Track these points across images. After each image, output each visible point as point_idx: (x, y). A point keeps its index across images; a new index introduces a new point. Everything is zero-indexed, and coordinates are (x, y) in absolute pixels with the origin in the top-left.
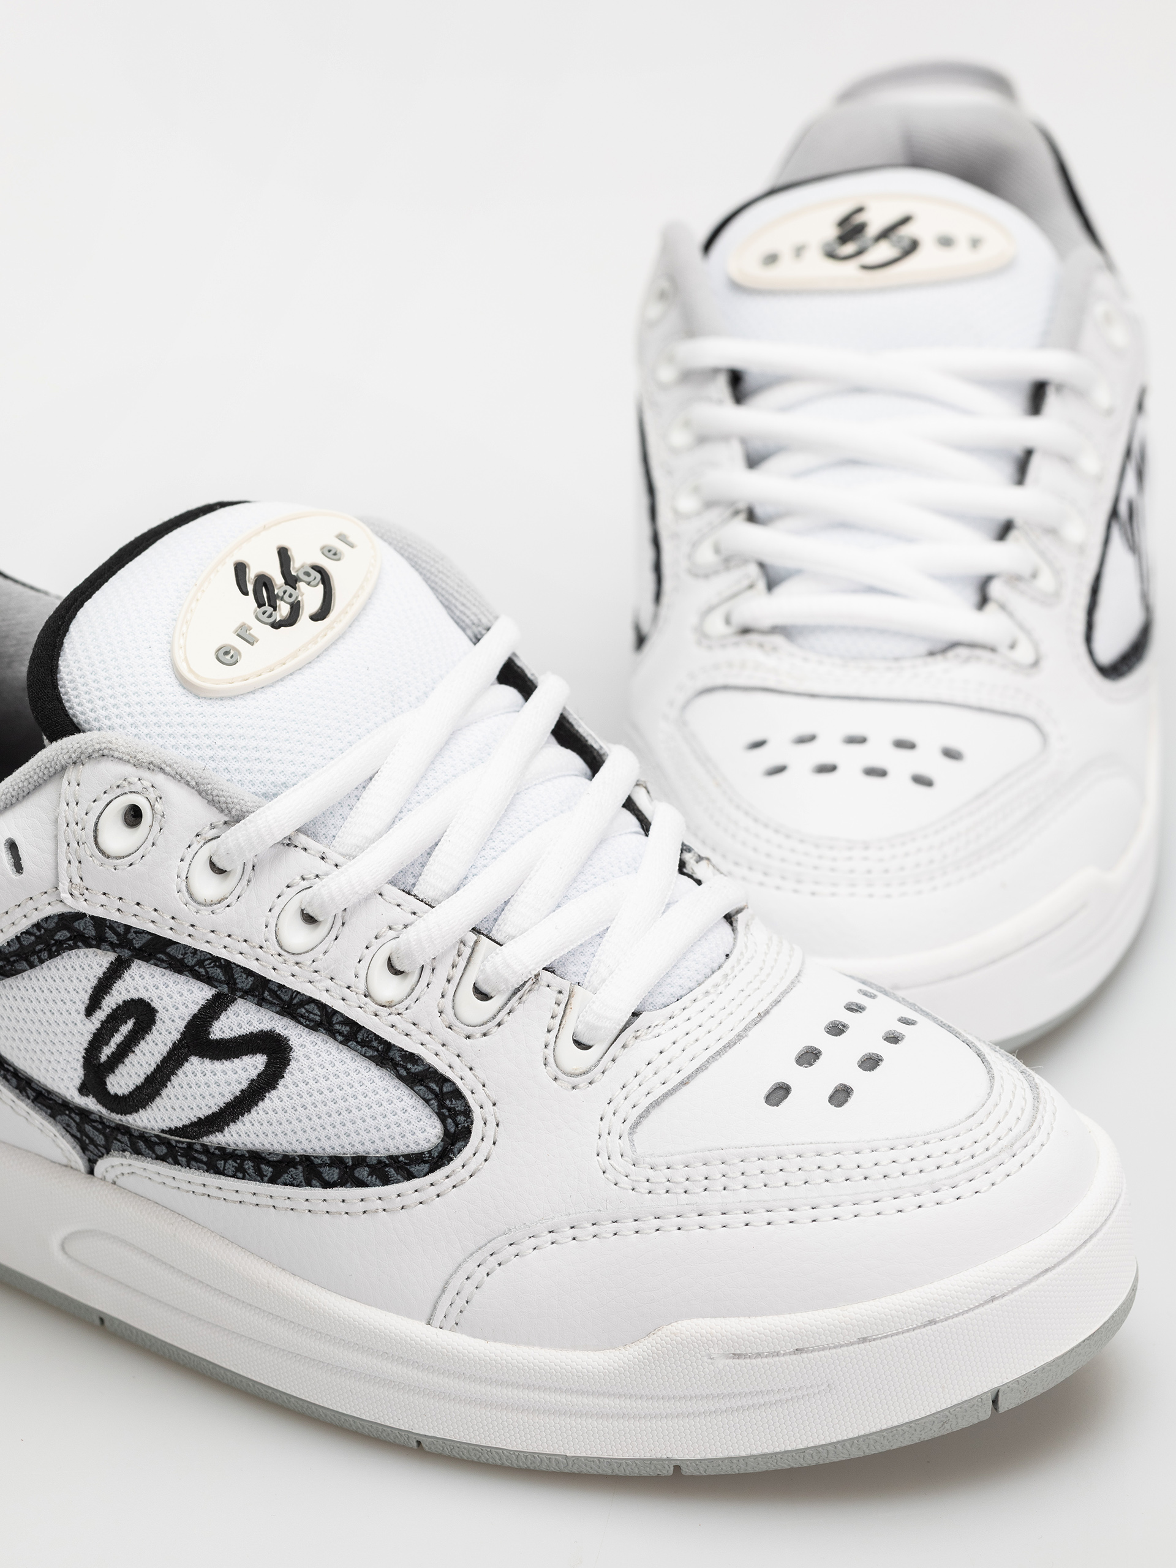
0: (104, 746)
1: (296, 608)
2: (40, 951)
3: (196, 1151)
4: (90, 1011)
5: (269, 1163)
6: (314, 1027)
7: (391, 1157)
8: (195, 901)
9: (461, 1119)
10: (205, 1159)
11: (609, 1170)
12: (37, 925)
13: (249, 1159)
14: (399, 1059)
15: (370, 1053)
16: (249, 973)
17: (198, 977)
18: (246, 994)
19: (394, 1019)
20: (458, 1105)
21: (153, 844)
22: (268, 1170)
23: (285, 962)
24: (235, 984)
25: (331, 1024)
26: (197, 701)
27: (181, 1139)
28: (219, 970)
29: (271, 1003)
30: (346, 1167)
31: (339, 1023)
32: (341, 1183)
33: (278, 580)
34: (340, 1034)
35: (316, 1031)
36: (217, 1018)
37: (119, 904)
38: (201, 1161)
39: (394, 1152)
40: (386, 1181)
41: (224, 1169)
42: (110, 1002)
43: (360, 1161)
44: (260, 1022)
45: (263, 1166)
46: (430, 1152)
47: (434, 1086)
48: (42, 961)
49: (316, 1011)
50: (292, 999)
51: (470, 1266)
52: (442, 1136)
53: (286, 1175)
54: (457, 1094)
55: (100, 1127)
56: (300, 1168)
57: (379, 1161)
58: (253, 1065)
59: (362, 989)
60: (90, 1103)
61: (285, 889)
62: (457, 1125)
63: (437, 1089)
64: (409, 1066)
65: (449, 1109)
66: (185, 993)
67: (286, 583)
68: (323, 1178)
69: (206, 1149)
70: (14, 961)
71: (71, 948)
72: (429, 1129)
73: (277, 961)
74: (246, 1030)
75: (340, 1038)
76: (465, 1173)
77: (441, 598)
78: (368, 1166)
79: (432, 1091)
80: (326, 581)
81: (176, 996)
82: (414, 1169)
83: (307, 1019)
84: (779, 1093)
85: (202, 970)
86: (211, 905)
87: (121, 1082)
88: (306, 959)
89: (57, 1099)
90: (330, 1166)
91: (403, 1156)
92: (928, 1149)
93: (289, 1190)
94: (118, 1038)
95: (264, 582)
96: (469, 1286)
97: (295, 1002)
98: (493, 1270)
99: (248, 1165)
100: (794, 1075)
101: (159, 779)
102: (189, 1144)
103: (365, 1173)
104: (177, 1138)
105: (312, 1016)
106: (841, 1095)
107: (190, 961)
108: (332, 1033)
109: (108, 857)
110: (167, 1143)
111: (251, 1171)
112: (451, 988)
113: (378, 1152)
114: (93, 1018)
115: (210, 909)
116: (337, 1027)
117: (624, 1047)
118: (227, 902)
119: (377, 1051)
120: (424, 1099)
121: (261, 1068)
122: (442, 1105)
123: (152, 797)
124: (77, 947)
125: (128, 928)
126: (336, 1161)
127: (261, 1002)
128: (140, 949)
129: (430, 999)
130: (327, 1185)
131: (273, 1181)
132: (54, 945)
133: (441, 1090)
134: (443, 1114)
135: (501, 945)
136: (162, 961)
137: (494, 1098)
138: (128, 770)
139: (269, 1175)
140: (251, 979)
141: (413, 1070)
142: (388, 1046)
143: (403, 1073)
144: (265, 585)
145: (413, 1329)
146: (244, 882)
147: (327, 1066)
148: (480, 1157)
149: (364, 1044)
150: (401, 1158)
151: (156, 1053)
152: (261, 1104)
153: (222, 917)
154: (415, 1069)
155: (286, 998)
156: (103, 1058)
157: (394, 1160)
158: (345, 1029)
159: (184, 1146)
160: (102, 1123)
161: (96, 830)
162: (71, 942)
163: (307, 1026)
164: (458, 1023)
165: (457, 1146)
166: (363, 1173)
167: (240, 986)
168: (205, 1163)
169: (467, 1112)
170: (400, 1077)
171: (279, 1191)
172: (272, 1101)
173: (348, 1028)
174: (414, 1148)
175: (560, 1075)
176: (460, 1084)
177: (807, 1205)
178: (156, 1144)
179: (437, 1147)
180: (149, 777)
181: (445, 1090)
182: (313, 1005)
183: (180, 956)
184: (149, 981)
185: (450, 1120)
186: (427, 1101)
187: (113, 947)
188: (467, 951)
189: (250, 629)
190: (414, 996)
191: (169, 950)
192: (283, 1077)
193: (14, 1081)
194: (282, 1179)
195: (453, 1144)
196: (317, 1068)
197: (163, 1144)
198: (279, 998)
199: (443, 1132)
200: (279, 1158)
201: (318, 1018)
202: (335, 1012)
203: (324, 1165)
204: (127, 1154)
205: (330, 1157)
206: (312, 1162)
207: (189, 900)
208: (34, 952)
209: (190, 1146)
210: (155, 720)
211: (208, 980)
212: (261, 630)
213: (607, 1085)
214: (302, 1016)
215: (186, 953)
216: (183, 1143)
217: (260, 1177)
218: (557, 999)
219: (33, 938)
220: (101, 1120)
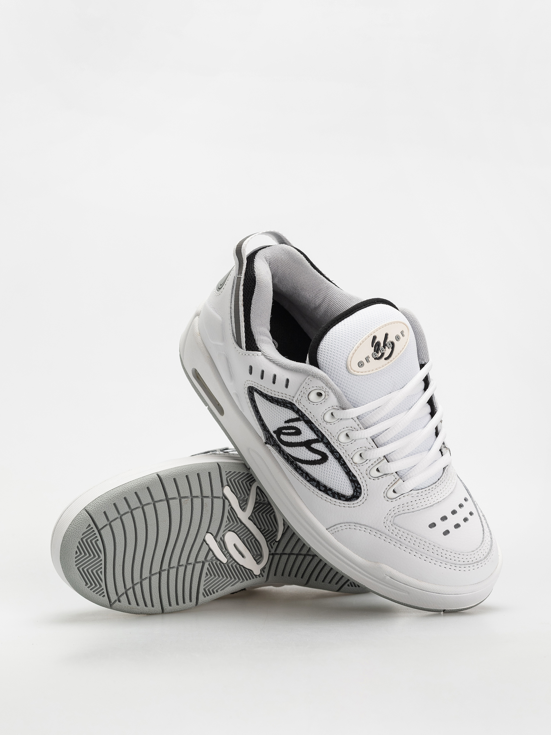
0: (321, 377)
1: (383, 354)
2: (282, 404)
3: (294, 464)
4: (286, 422)
5: (309, 477)
6: (336, 458)
7: (338, 493)
8: (324, 420)
9: (358, 494)
10: (295, 466)
11: (385, 523)
12: (284, 400)
13: (305, 473)
14: (351, 475)
15: (346, 471)
16: (327, 439)
17: (315, 433)
18: (324, 443)
19: (355, 467)
20: (359, 490)
21: (321, 403)
22: (308, 479)
23: (337, 443)
24: (323, 440)
25: (340, 460)
26: (348, 374)
27: (292, 459)
28: (321, 435)
29: (329, 448)
30: (327, 489)
31: (342, 461)
32: (324, 491)
33: (382, 345)
34: (341, 463)
35: (336, 459)
36: (315, 443)
37: (306, 410)
38: (294, 466)
39: (339, 492)
40: (334, 497)
41: (298, 471)
42: (291, 424)
43: (330, 490)
44: (324, 450)
45: (307, 477)
46: (347, 496)
47: (356, 484)
48: (281, 406)
49: (338, 455)
50: (334, 450)
51: (343, 525)
52: (352, 495)
53: (312, 482)
54: (360, 488)
55: (274, 441)
56: (316, 483)
57: (335, 492)
58: (318, 457)
59: (352, 457)
60: (275, 436)
61: (346, 428)
62: (357, 494)
63: (356, 485)
64: (353, 477)
65: (357, 490)
66: (310, 435)
67: (383, 347)
68: (320, 488)
69: (296, 465)
70: (274, 401)
71: (289, 409)
72: (350, 492)
73: (335, 441)
74: (320, 450)
75: (340, 464)
76: (353, 506)
77: (418, 347)
78: (332, 492)
79: (355, 485)
80: (393, 348)
81: (308, 434)
82: (342, 498)
83: (335, 456)
84: (432, 525)
85: (317, 433)
86: (327, 422)
87: (284, 438)
88: (342, 444)
89: (267, 429)
90: (323, 487)
91: (341, 494)
92: (459, 556)
93: (311, 486)
94: (289, 431)
95: (378, 344)
96: (341, 528)
97: (335, 451)
98: (348, 529)
99: (304, 475)
100: (438, 522)
101: (330, 391)
102: (293, 461)
103: (330, 493)
104: (291, 458)
105: (337, 456)
106: (446, 533)
107: (315, 429)
108: (339, 462)
109: (309, 400)
110: (288, 457)
111: (304, 476)
112: (372, 466)
113: (335, 490)
114: (286, 424)
115: (326, 423)
116: (341, 461)
117: (404, 496)
118: (331, 423)
119: (347, 470)
120: (352, 486)
121: (319, 459)
122: (356, 489)
123: (326, 394)
124: (290, 409)
125: (305, 415)
126: (325, 486)
127: (327, 447)
128: (305, 420)
129: (366, 466)
130: (320, 490)
131: (308, 481)
132: (286, 405)
133: (357, 486)
134: (355, 491)
135: (388, 462)
136: (309, 426)
137: (368, 494)
138: (324, 385)
139: (308, 480)
140: (327, 441)
141: (353, 479)
142: (350, 471)
143: (351, 478)
144: (378, 345)
145: (322, 528)
146: (337, 421)
147: (334, 468)
148: (358, 504)
149: (345, 468)
150: (340, 494)
151: (296, 441)
152: (315, 465)
153: (328, 426)
154: (354, 479)
155: (333, 449)
156: (283, 431)
157: (338, 494)
158: (343, 462)
159: (292, 461)
160: (275, 441)
161: (310, 393)
162: (290, 408)
163: (335, 457)
164: (369, 474)
165: (354, 499)
166: (330, 492)
167: (324, 441)
168: (294, 467)
169: (360, 493)
170: (349, 479)
171: (308, 484)
172: (317, 467)
173: (343, 463)
174: (344, 493)
175: (386, 497)
176: (362, 487)
177: (425, 556)
178: (285, 455)
179: (349, 496)
180: (328, 390)
181: (358, 486)
182: (338, 454)
183: (314, 427)
184: (304, 427)
185: (355, 493)
186: (353, 487)
187: (299, 415)
188: (380, 460)
189: (369, 358)
190: (362, 464)
191: (312, 424)
192: (323, 464)
193: (259, 417)
194: (310, 482)
195: (354, 498)
196: (332, 467)
197: (287, 456)
198: (331, 448)
199: (353, 494)
200: (313, 478)
201: (338, 457)
202: (342, 458)
203: (322, 486)
204: (277, 451)
205: (324, 485)
206: (319, 484)
207: (323, 419)
208: (280, 403)
209: (293, 462)
210: (336, 374)
211: (317, 435)
212: (371, 359)
213: (395, 503)
214: (335, 455)
215: (315, 427)
216: (292, 460)
217: (306, 479)
218: (394, 479)
219: (282, 401)
220: (275, 440)
